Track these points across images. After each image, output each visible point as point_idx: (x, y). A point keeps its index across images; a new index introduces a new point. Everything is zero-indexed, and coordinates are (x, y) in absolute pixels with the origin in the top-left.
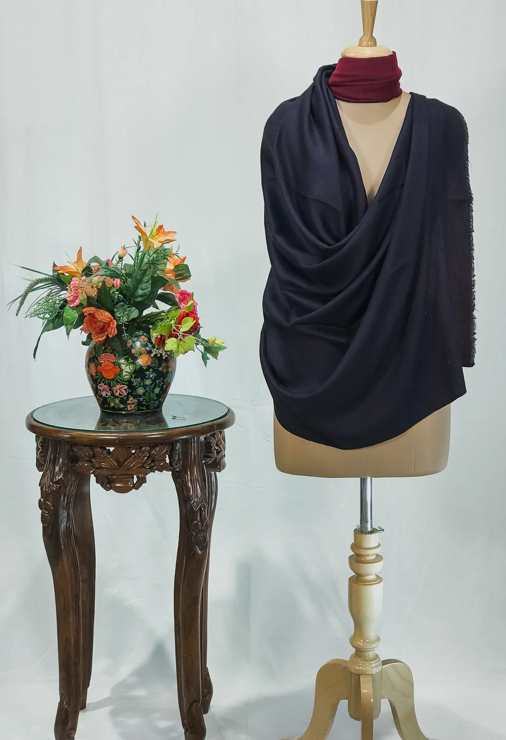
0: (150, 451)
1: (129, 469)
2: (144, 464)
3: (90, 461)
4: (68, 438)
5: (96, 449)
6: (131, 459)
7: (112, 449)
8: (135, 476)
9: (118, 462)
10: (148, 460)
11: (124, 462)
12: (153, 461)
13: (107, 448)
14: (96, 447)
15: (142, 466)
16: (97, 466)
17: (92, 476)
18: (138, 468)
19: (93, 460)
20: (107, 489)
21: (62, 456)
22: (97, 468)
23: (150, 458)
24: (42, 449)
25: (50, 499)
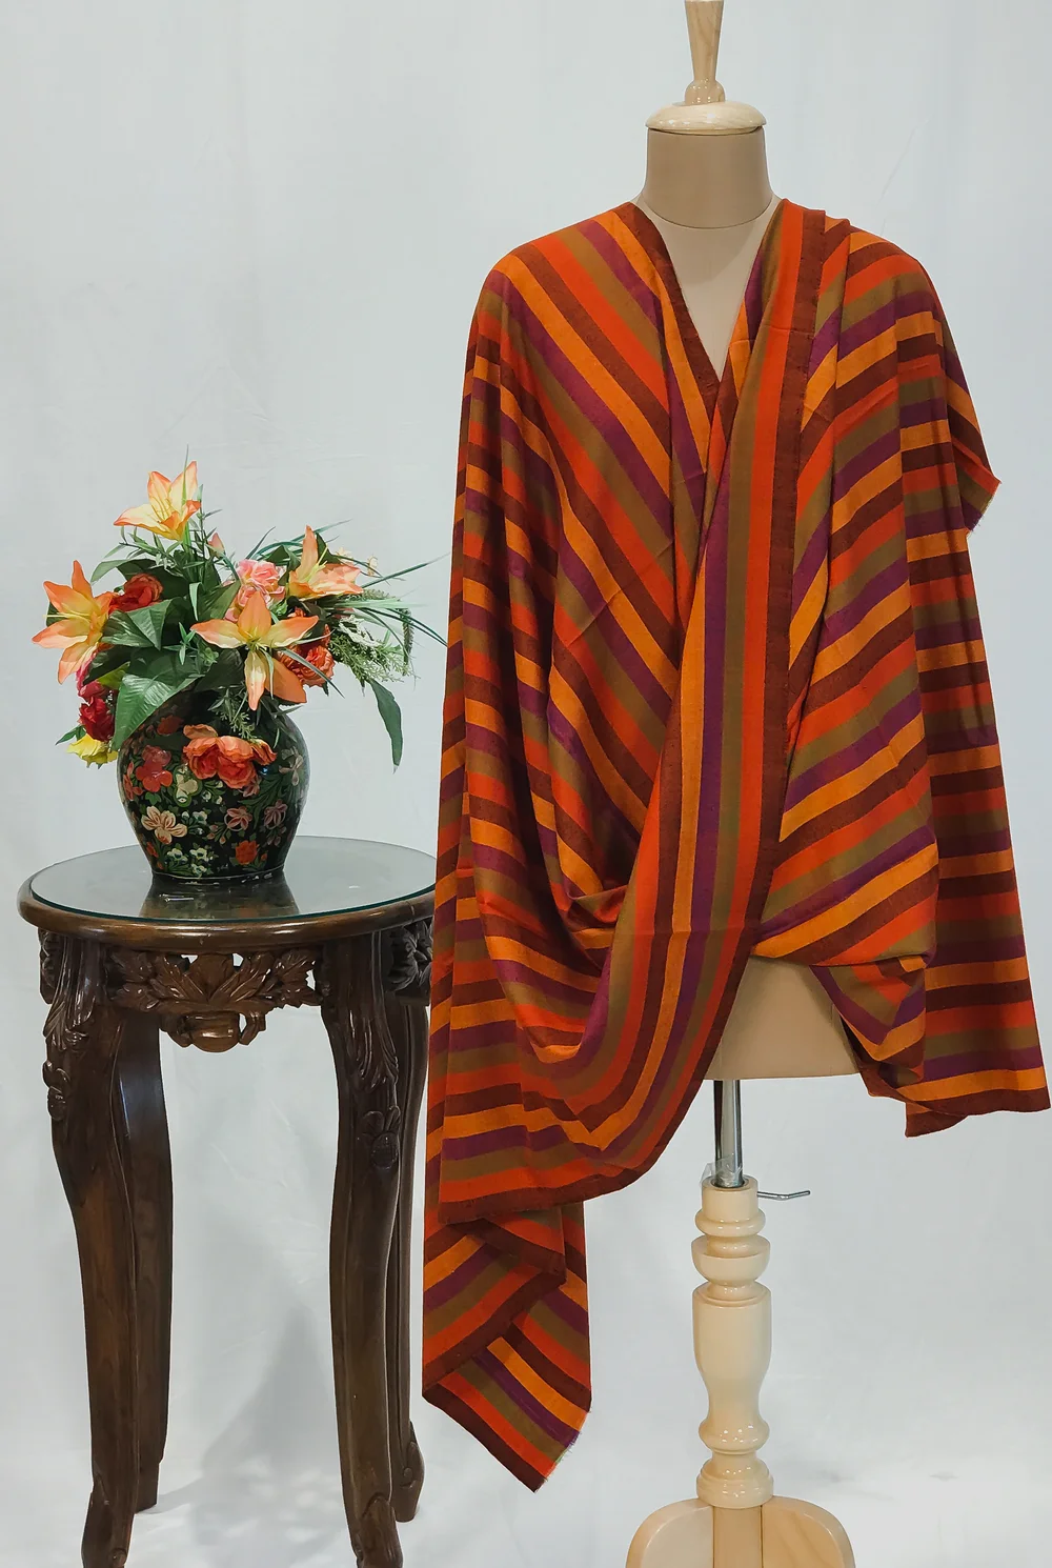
1: (228, 1000)
2: (260, 990)
3: (147, 983)
4: (101, 935)
5: (158, 959)
6: (232, 979)
7: (192, 958)
8: (243, 1019)
9: (205, 985)
10: (269, 982)
11: (217, 987)
12: (280, 984)
14: (159, 954)
15: (254, 995)
16: (163, 995)
18: (245, 999)
19: (153, 981)
20: (184, 1043)
21: (89, 972)
22: (162, 1000)
23: (274, 977)
24: (51, 956)
25: (66, 1063)
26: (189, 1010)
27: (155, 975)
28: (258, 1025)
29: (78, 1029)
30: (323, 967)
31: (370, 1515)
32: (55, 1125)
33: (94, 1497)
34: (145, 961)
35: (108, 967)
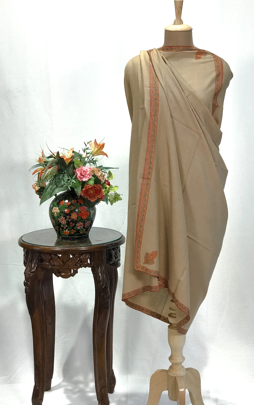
0: (80, 257)
1: (69, 266)
2: (77, 263)
3: (49, 262)
6: (70, 261)
7: (60, 256)
8: (72, 270)
9: (63, 262)
11: (66, 262)
14: (52, 254)
18: (73, 265)
20: (58, 276)
21: (35, 259)
22: (53, 266)
23: (80, 260)
24: (26, 255)
25: (30, 281)
26: (60, 268)
27: (51, 260)
28: (76, 272)
29: (32, 272)
30: (92, 258)
31: (102, 392)
33: (35, 387)
34: (49, 256)
35: (40, 258)
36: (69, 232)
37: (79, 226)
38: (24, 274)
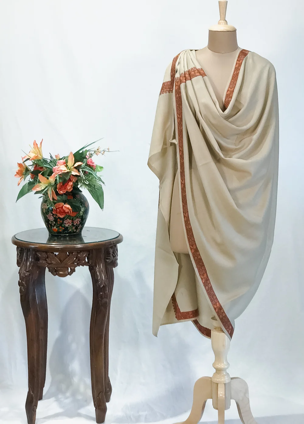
0: (78, 255)
1: (66, 264)
2: (74, 261)
3: (46, 260)
4: (34, 248)
5: (49, 254)
6: (67, 259)
7: (57, 254)
8: (69, 268)
9: (60, 260)
10: (76, 260)
11: (64, 261)
12: (79, 260)
13: (55, 253)
14: (49, 252)
15: (73, 263)
16: (50, 263)
17: (47, 268)
18: (71, 264)
19: (47, 259)
20: (55, 275)
21: (30, 257)
22: (49, 264)
23: (77, 258)
24: (20, 254)
25: (25, 280)
26: (56, 267)
27: (48, 258)
28: (73, 271)
29: (27, 272)
30: (90, 256)
31: (99, 397)
32: (21, 296)
33: (29, 393)
34: (45, 254)
35: (36, 256)
36: (57, 229)
37: (68, 223)
38: (19, 273)
